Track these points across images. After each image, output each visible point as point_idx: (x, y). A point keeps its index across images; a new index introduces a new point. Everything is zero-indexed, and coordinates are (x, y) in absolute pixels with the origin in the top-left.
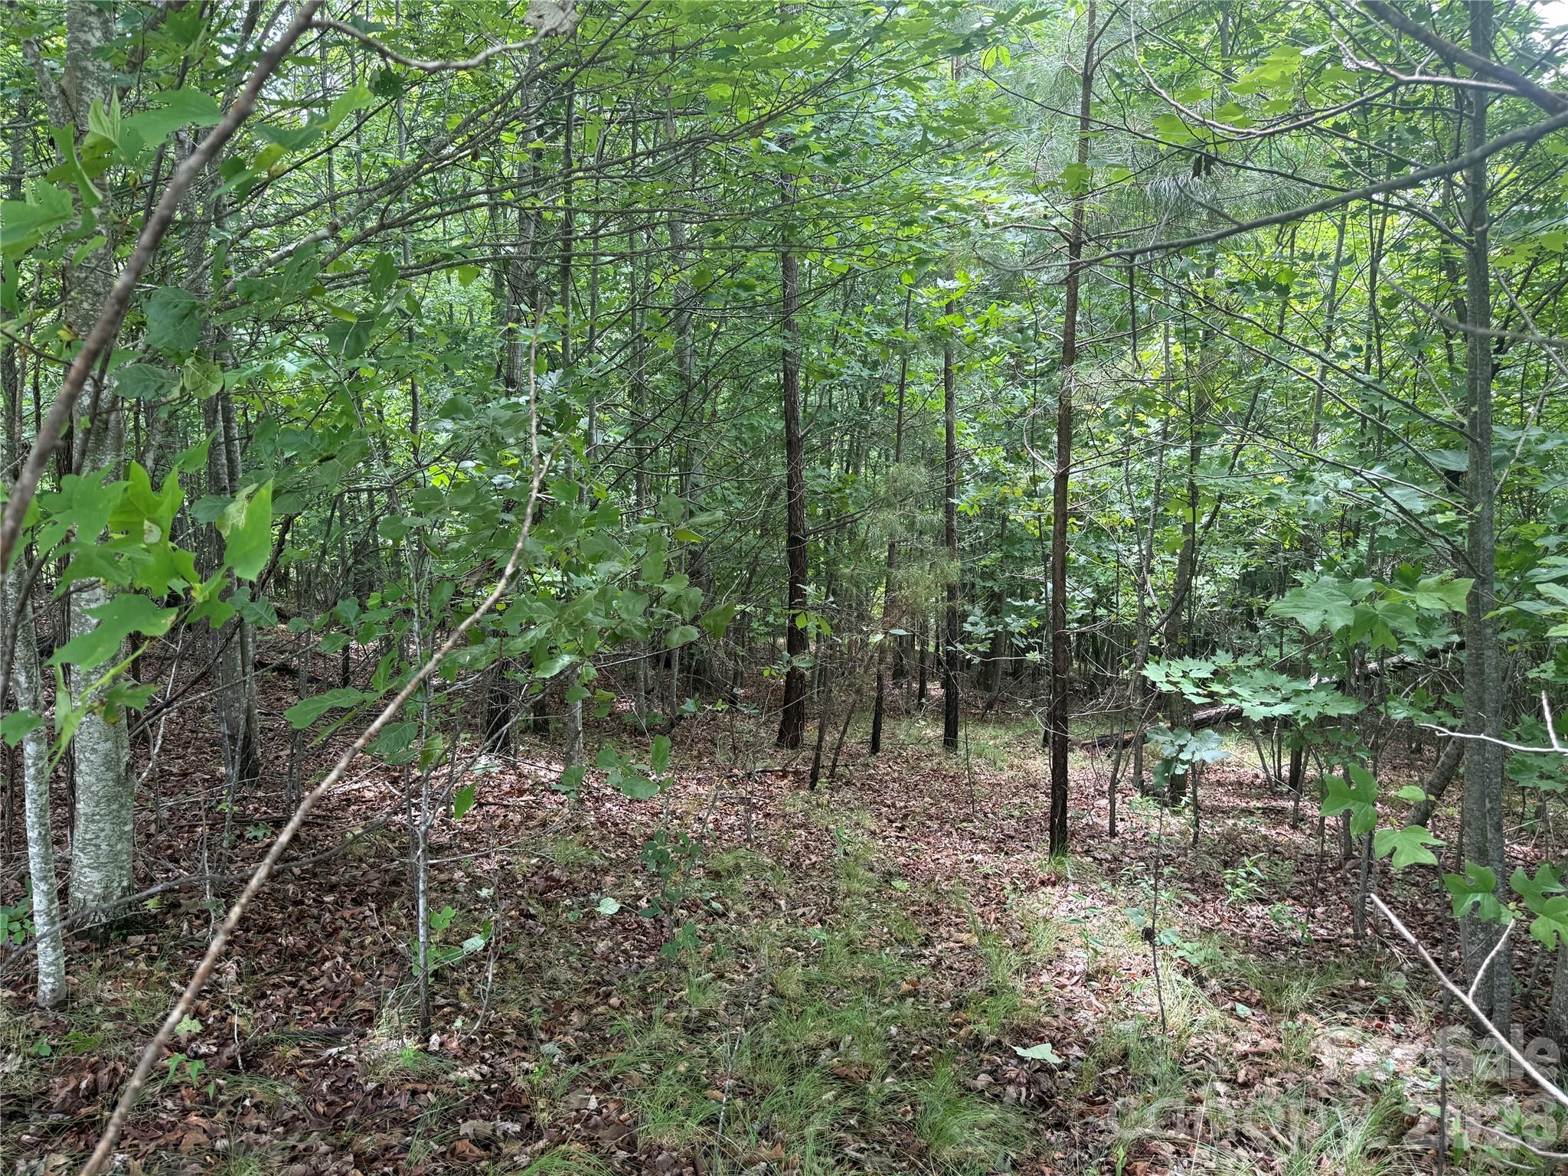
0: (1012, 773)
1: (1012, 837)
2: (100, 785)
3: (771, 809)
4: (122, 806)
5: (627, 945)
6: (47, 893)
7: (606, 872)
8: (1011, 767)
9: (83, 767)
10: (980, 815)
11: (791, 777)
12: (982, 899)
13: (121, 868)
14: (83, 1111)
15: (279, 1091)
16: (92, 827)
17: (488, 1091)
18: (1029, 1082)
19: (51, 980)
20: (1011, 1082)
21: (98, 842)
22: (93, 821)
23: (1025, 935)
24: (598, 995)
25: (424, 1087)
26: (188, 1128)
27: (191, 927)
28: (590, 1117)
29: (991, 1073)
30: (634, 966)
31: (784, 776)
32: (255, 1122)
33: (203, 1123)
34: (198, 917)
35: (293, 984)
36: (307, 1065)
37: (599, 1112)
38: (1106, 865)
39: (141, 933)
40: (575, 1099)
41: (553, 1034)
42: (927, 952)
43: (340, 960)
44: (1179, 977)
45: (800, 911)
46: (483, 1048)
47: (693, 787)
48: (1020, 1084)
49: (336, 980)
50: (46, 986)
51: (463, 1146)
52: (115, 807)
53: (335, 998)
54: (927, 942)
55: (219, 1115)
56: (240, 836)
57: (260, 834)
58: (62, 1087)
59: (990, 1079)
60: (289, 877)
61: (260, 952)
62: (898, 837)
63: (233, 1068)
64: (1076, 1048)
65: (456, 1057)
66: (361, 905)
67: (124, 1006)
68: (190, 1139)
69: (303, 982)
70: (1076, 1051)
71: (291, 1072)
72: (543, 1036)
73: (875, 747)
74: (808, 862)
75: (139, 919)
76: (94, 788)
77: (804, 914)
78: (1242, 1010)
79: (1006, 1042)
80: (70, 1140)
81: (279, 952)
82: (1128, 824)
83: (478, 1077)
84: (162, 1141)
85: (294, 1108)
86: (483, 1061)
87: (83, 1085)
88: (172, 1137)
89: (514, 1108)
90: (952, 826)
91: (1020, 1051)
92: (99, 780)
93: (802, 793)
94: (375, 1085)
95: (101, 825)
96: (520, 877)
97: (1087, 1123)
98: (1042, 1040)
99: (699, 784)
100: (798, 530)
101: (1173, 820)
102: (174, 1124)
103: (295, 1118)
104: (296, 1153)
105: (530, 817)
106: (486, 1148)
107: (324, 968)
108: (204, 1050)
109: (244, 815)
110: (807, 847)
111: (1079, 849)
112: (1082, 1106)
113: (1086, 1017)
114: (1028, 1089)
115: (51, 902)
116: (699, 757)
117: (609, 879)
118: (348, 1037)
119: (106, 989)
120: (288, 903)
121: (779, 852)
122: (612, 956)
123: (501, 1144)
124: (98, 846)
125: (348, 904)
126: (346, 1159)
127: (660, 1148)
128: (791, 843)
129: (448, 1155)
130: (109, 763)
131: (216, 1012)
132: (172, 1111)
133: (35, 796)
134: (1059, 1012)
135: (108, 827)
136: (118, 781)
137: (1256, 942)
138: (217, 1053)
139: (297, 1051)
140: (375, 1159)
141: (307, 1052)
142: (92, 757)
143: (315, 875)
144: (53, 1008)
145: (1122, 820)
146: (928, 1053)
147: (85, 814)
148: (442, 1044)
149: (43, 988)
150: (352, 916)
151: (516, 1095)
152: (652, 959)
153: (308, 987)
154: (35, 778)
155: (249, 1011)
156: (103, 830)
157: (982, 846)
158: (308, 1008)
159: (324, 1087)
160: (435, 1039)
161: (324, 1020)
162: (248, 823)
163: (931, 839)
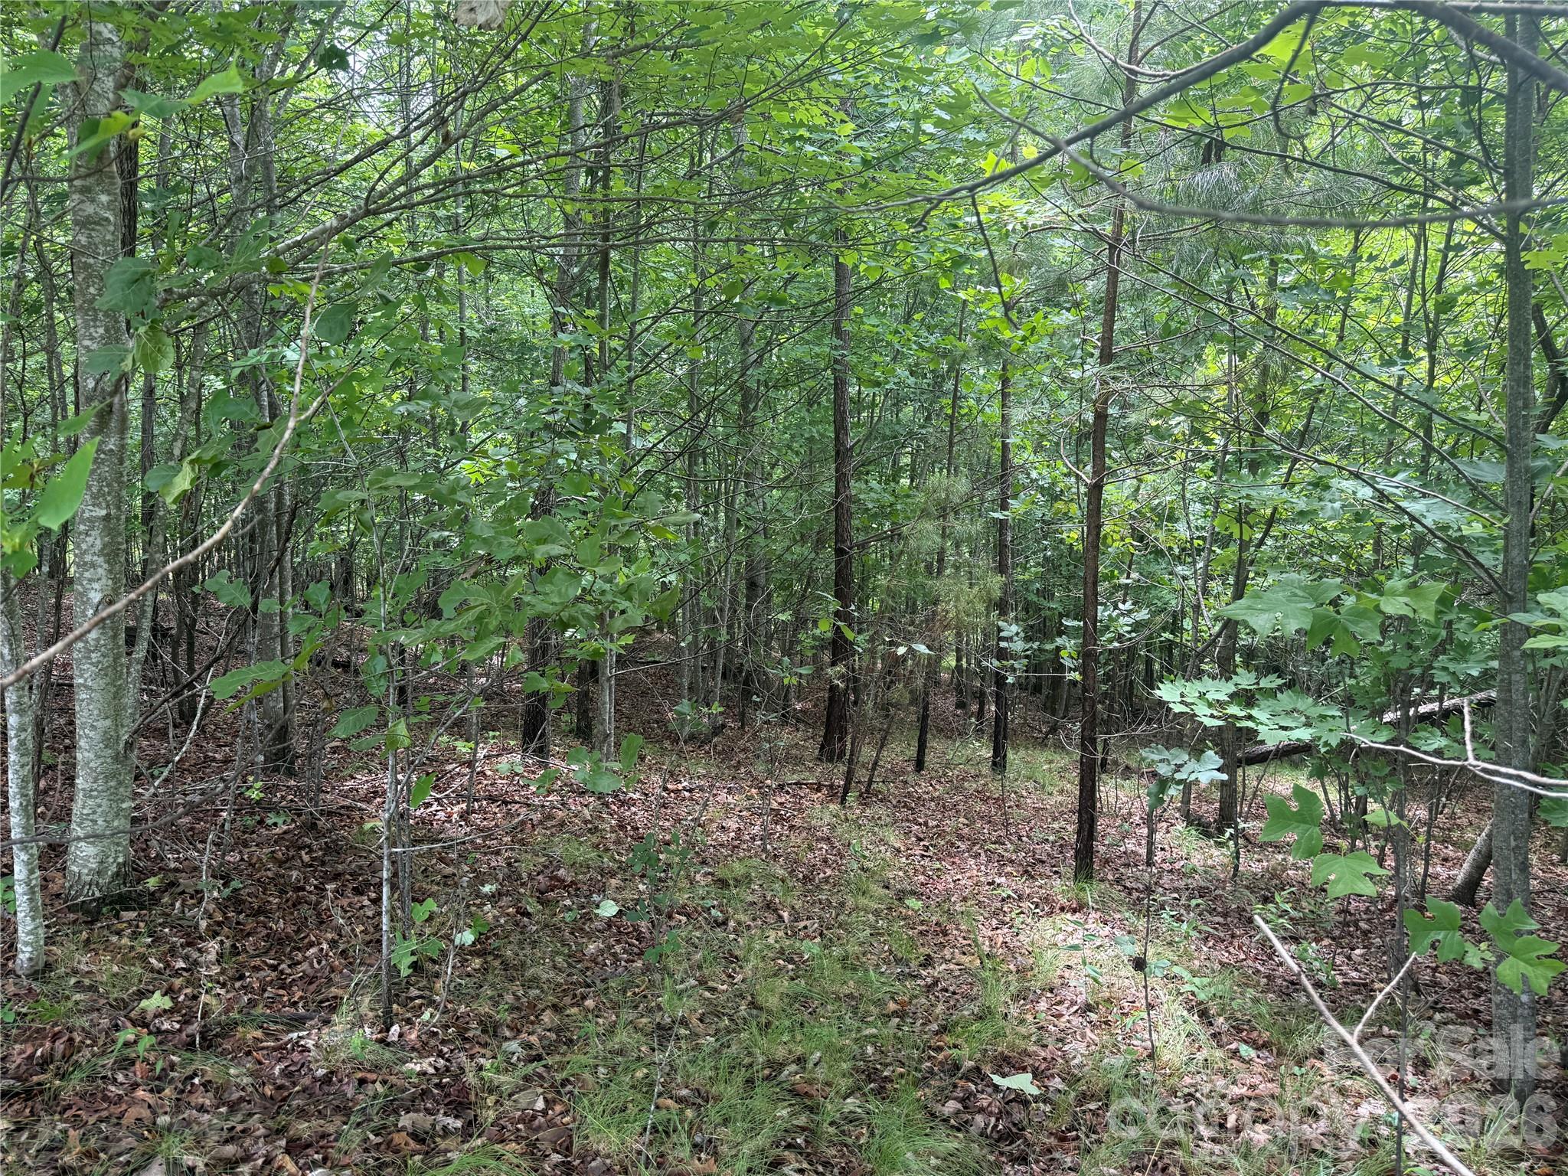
0: (1060, 798)
1: (1043, 862)
2: (99, 761)
3: (797, 822)
4: (120, 783)
5: (618, 948)
6: (27, 863)
7: (613, 875)
8: (1061, 792)
9: (82, 743)
10: (1014, 838)
11: (825, 791)
12: (994, 922)
13: (118, 844)
14: (35, 1079)
15: (232, 1071)
16: (90, 802)
17: (437, 1086)
18: (1000, 1112)
19: (29, 949)
20: (981, 1110)
21: (94, 817)
22: (91, 797)
23: (1031, 961)
24: (575, 996)
25: (373, 1076)
26: (134, 1102)
27: (183, 905)
28: (534, 1117)
29: (962, 1101)
30: (620, 970)
31: (819, 790)
32: (201, 1100)
33: (150, 1098)
34: (192, 898)
35: (274, 968)
36: (267, 1048)
37: (544, 1113)
38: (1135, 894)
39: (134, 910)
40: (523, 1099)
41: (519, 1031)
42: (924, 973)
43: (325, 946)
44: (1185, 1013)
45: (801, 924)
46: (443, 1042)
47: (722, 796)
48: (990, 1114)
49: (316, 965)
50: (25, 954)
51: (399, 1138)
52: (113, 784)
53: (311, 983)
54: (928, 962)
55: (167, 1091)
56: (261, 822)
57: (280, 821)
58: (20, 1054)
59: (960, 1106)
60: (298, 863)
61: (249, 934)
62: (922, 856)
63: (190, 1046)
64: (1058, 1079)
65: (413, 1049)
66: (362, 894)
67: (99, 978)
68: (133, 1112)
69: (283, 966)
70: (1057, 1083)
71: (248, 1053)
72: (508, 1034)
73: (920, 765)
74: (822, 875)
75: (134, 895)
76: (92, 765)
77: (805, 927)
78: (1246, 1051)
79: (987, 1069)
80: (16, 1107)
81: (268, 935)
82: (1168, 854)
83: (431, 1071)
84: (105, 1114)
85: (243, 1089)
86: (441, 1054)
87: (39, 1053)
88: (117, 1110)
89: (460, 1103)
90: (982, 847)
91: (997, 1079)
92: (98, 757)
93: (832, 806)
94: (325, 1071)
95: (98, 801)
96: (525, 875)
97: (1052, 1159)
98: (1024, 1069)
99: (729, 793)
100: (844, 542)
101: (1215, 852)
102: (120, 1097)
103: (241, 1099)
104: (233, 1133)
105: (550, 817)
106: (422, 1141)
107: (308, 954)
108: (166, 1026)
109: (270, 802)
110: (825, 861)
111: (1110, 877)
112: (1053, 1141)
113: (1077, 1049)
114: (997, 1120)
115: (31, 872)
116: (737, 767)
117: (614, 882)
118: (312, 1022)
119: (83, 961)
120: (288, 889)
121: (793, 864)
122: (601, 958)
123: (438, 1139)
124: (95, 822)
125: (349, 893)
126: (278, 1143)
127: (597, 1154)
128: (810, 855)
129: (383, 1147)
130: (108, 740)
131: (188, 991)
132: (122, 1084)
133: (17, 767)
134: (1050, 1041)
135: (105, 803)
136: (116, 758)
137: (1279, 981)
138: (180, 1030)
139: (259, 1034)
140: (308, 1146)
141: (268, 1035)
142: (92, 734)
143: (323, 863)
144: (28, 976)
145: (1163, 849)
146: (902, 1076)
147: (84, 790)
148: (401, 1035)
149: (21, 956)
150: (350, 905)
151: (465, 1090)
152: (639, 964)
153: (288, 971)
154: (17, 749)
155: (222, 992)
156: (100, 806)
157: (1009, 869)
158: (282, 992)
159: (277, 1071)
160: (395, 1029)
161: (295, 1003)
162: (270, 810)
163: (957, 860)
